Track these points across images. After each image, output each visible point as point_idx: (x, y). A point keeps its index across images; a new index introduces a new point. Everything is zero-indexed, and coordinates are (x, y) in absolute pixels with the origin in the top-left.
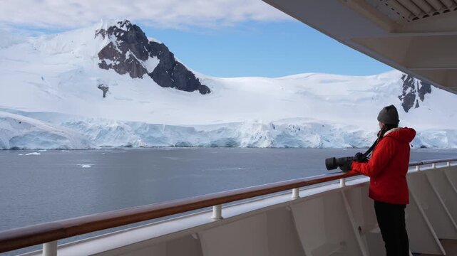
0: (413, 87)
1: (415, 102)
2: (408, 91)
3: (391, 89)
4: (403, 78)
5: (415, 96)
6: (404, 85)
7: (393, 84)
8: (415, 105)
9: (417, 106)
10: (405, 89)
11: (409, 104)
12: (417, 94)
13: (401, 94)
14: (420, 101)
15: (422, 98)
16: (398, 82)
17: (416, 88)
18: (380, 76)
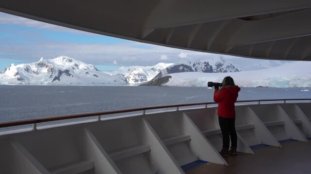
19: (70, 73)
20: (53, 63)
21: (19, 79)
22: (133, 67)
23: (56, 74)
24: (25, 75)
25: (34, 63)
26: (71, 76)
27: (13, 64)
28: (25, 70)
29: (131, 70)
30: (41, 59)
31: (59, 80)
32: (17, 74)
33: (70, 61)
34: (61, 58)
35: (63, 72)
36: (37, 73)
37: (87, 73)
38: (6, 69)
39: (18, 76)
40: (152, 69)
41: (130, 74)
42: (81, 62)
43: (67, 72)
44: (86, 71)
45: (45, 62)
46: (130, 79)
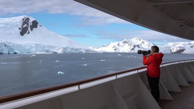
0: (28, 24)
1: (28, 31)
2: (25, 26)
3: (16, 24)
4: (23, 20)
5: (28, 28)
6: (23, 23)
7: (17, 22)
8: (27, 33)
9: (29, 33)
10: (23, 25)
11: (25, 32)
12: (29, 28)
13: (20, 27)
14: (30, 31)
15: (32, 30)
16: (20, 22)
17: (29, 25)
18: (12, 18)
19: (140, 46)
20: (131, 41)
21: (114, 50)
22: (177, 42)
23: (133, 47)
24: (117, 47)
25: (121, 42)
26: (140, 48)
27: (112, 42)
28: (117, 45)
29: (175, 45)
30: (125, 40)
31: (134, 50)
32: (114, 47)
33: (140, 40)
34: (135, 38)
35: (136, 46)
36: (123, 47)
37: (149, 46)
38: (108, 45)
39: (114, 48)
40: (189, 44)
41: (174, 47)
42: (145, 41)
43: (138, 46)
44: (148, 45)
45: (127, 41)
46: (174, 50)
